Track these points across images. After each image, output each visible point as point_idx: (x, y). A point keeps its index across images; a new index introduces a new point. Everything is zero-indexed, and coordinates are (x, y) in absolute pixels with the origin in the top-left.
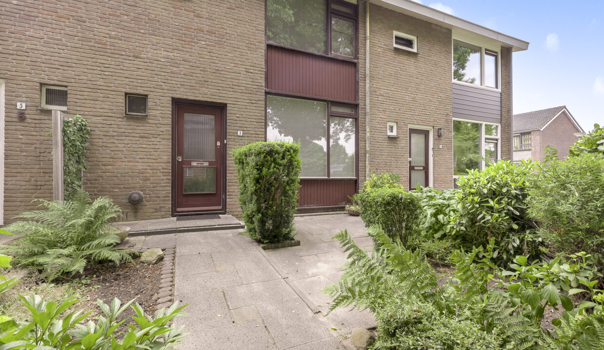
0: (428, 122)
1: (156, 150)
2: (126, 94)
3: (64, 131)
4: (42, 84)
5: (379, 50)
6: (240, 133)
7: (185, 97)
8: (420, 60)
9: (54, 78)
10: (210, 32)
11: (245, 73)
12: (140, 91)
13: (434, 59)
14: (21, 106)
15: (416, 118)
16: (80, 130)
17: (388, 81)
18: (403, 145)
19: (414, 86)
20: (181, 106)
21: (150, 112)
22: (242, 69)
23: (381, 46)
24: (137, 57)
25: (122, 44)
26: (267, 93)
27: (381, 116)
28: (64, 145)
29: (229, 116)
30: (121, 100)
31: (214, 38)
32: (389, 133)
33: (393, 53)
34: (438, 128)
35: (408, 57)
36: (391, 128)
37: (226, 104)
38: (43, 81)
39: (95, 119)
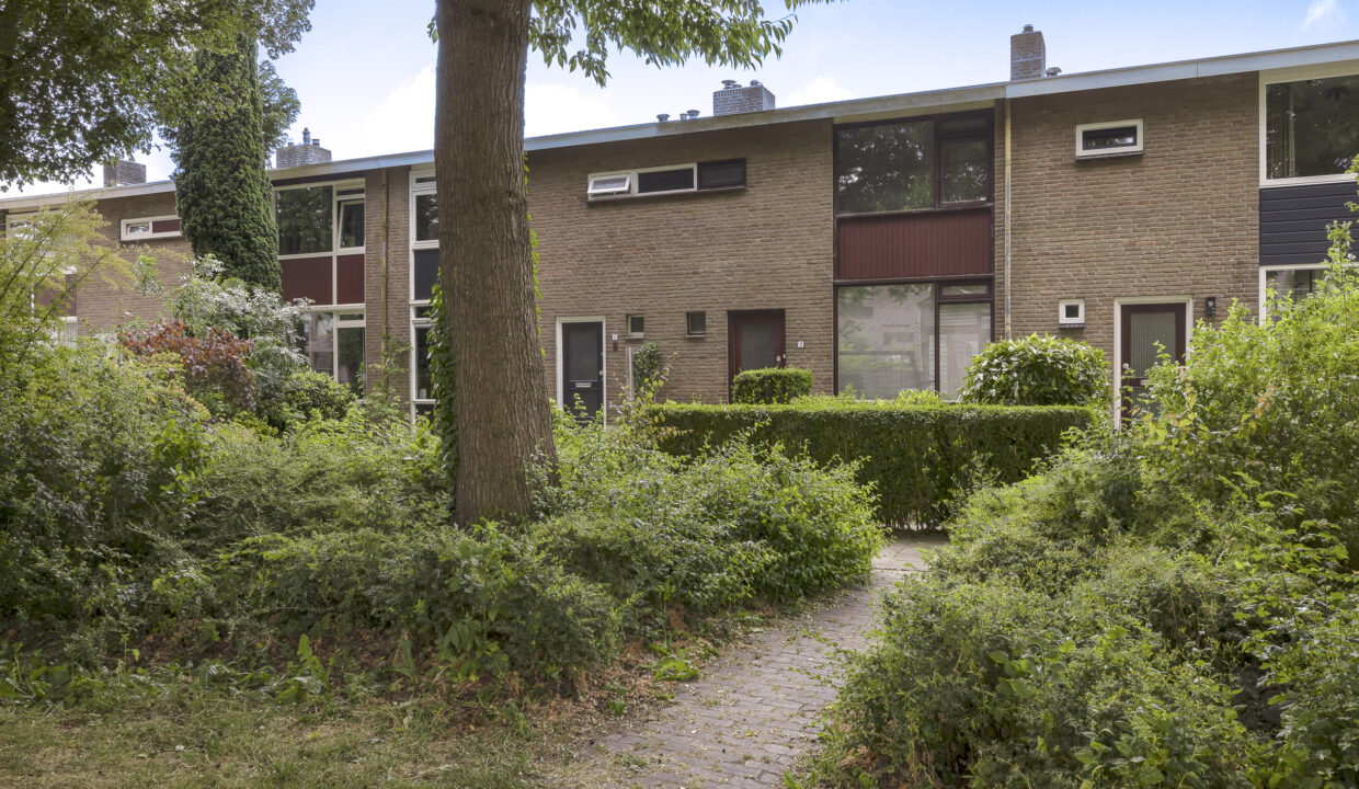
0: (1172, 288)
1: (713, 370)
2: (688, 314)
3: (634, 363)
4: (627, 316)
5: (1039, 173)
6: (801, 344)
7: (739, 308)
8: (1150, 164)
9: (633, 308)
10: (767, 225)
11: (806, 266)
12: (699, 309)
13: (1193, 152)
14: (615, 337)
15: (1136, 283)
16: (650, 357)
17: (1060, 225)
18: (1100, 340)
19: (1131, 220)
20: (738, 319)
21: (709, 330)
22: (803, 262)
23: (1045, 164)
24: (695, 273)
25: (682, 263)
26: (836, 287)
27: (1044, 292)
28: (634, 374)
29: (788, 325)
30: (683, 320)
31: (769, 231)
32: (1064, 319)
33: (1074, 170)
34: (1207, 295)
35: (1115, 167)
36: (1072, 311)
37: (784, 310)
38: (628, 312)
39: (663, 343)
